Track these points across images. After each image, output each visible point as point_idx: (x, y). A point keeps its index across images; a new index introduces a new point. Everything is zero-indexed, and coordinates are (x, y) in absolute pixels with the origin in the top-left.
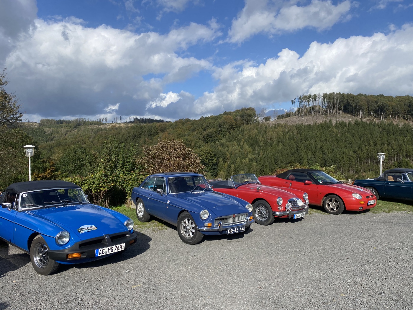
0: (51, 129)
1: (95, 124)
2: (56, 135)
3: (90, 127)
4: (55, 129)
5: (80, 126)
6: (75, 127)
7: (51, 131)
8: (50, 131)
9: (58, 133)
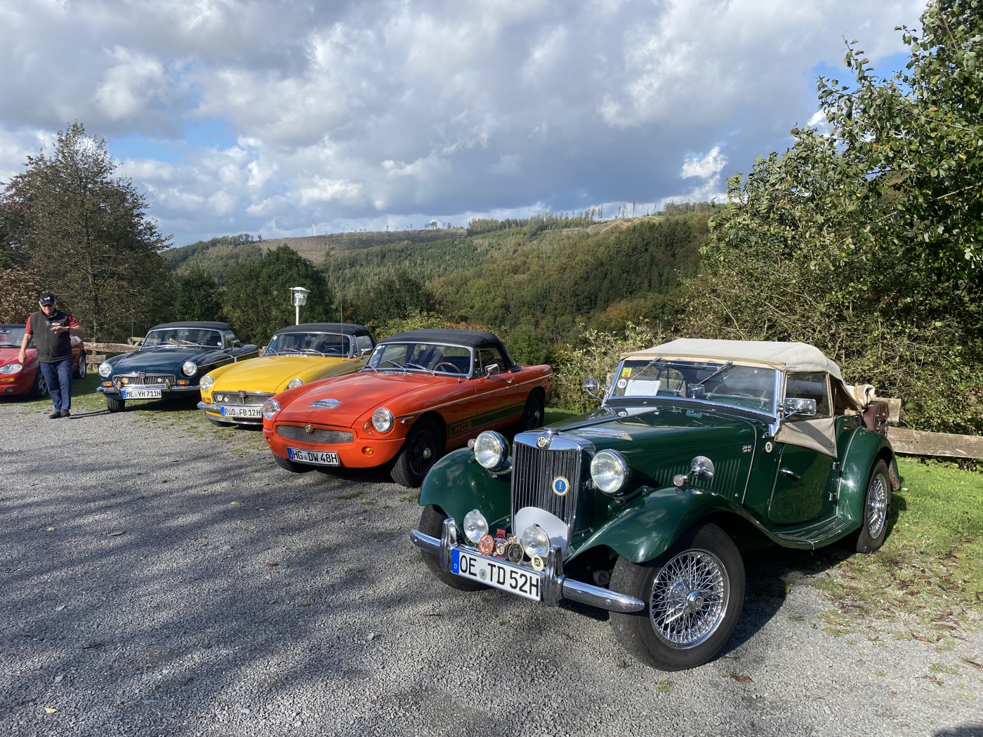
0: (487, 240)
1: (577, 225)
2: (495, 254)
3: (565, 232)
4: (494, 241)
5: (544, 232)
6: (534, 235)
7: (487, 244)
8: (484, 246)
9: (500, 249)
